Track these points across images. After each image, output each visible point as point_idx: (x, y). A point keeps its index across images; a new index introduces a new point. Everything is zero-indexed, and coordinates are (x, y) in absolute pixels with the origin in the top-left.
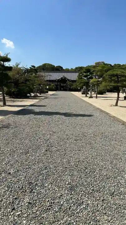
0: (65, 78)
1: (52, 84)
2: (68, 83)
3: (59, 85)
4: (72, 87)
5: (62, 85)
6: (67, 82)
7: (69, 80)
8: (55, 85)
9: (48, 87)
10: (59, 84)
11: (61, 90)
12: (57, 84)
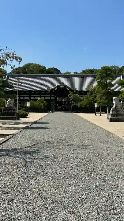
0: (65, 87)
1: (39, 98)
2: (71, 96)
3: (52, 100)
4: (79, 105)
5: (59, 99)
6: (70, 94)
7: (72, 90)
8: (45, 100)
9: (28, 104)
10: (52, 98)
11: (56, 110)
12: (49, 98)
